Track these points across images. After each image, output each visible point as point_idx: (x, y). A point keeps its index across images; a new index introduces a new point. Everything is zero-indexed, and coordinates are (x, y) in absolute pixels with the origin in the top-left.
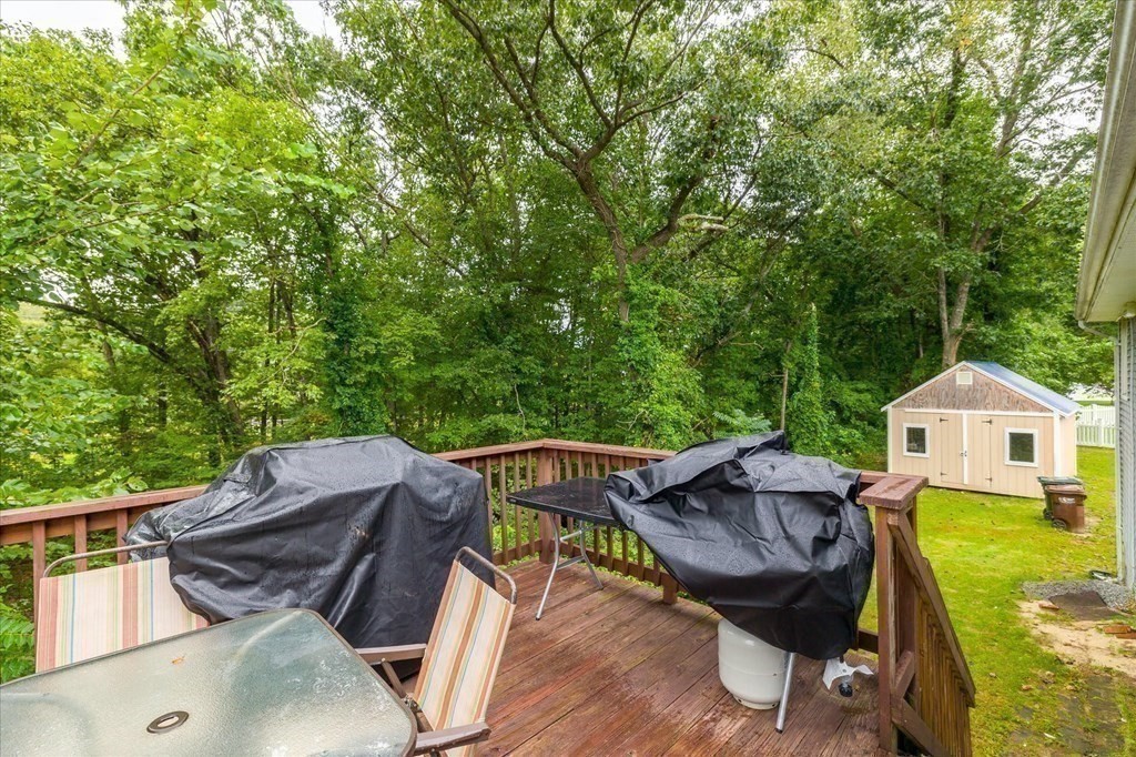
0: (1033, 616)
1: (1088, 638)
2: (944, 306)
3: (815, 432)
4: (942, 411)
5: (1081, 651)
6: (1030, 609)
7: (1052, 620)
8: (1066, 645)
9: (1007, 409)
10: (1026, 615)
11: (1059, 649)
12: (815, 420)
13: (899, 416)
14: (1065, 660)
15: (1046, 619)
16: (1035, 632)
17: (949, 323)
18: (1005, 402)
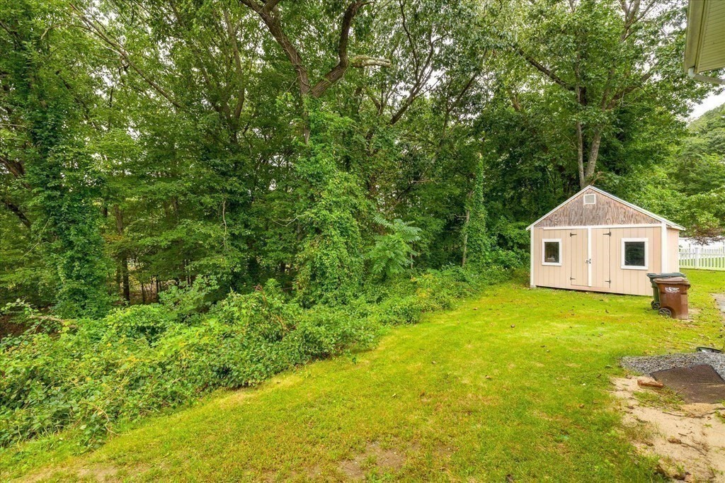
0: (628, 395)
1: (707, 430)
2: (581, 159)
3: (480, 251)
4: (572, 227)
5: (696, 455)
6: (627, 386)
7: (653, 402)
8: (673, 442)
9: (624, 222)
10: (619, 395)
11: (661, 451)
12: (480, 242)
13: (539, 233)
14: (672, 471)
15: (645, 401)
16: (627, 420)
17: (585, 172)
18: (621, 217)
